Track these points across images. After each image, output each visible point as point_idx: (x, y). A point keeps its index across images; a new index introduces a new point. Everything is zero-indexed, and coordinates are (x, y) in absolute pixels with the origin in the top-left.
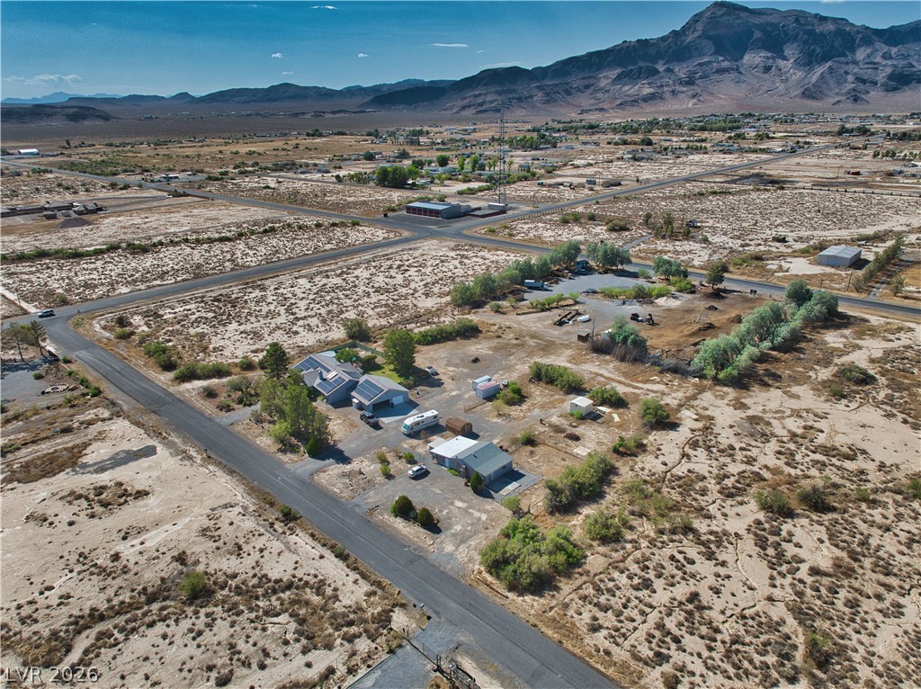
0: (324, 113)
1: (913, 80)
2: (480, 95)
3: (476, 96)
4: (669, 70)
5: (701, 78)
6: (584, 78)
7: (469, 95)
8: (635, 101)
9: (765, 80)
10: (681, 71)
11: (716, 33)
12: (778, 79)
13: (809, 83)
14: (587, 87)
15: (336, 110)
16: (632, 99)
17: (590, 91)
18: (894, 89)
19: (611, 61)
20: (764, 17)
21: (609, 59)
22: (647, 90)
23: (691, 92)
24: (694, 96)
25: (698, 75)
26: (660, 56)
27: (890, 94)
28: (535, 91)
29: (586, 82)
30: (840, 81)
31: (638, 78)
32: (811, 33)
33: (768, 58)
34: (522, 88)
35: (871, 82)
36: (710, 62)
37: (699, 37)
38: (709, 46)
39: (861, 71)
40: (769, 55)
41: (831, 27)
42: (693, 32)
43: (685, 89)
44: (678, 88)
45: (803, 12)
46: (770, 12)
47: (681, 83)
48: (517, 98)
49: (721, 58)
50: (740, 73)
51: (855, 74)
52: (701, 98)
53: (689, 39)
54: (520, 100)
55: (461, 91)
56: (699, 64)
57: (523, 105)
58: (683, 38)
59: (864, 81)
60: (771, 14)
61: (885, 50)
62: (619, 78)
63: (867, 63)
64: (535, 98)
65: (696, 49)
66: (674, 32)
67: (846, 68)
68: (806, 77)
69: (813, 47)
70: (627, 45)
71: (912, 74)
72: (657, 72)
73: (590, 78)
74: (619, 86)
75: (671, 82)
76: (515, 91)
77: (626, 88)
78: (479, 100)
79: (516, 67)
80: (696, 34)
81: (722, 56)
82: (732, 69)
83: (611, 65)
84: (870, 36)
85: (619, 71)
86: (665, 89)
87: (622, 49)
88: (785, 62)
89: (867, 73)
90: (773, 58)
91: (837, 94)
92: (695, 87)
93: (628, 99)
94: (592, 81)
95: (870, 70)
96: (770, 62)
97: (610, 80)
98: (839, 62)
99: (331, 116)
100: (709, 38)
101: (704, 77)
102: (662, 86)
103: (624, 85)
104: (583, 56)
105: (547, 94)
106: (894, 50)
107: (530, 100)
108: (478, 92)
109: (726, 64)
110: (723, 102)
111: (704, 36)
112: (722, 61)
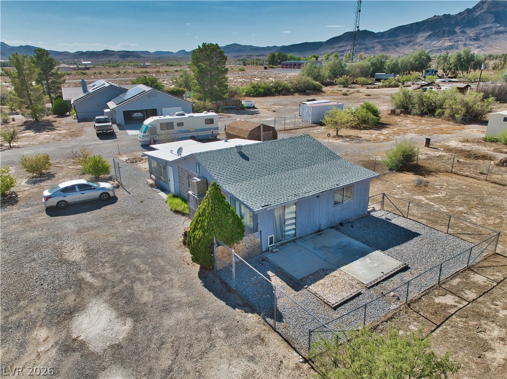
0: (252, 56)
2: (343, 46)
3: (340, 47)
4: (463, 32)
5: (484, 37)
6: (407, 37)
7: (336, 46)
8: (439, 50)
10: (471, 32)
11: (497, 10)
14: (409, 42)
15: (259, 54)
16: (438, 48)
17: (410, 44)
19: (425, 28)
21: (424, 26)
22: (448, 44)
23: (477, 45)
24: (479, 47)
25: (482, 35)
26: (457, 24)
28: (376, 44)
29: (408, 39)
31: (443, 36)
34: (368, 43)
36: (490, 27)
37: (485, 12)
38: (491, 18)
42: (481, 9)
43: (473, 43)
44: (468, 42)
47: (470, 40)
48: (365, 48)
49: (498, 25)
52: (483, 48)
53: (478, 13)
54: (367, 49)
55: (331, 44)
56: (483, 29)
57: (368, 52)
58: (474, 13)
62: (429, 37)
64: (376, 48)
65: (482, 20)
66: (468, 10)
70: (436, 18)
72: (456, 33)
73: (411, 37)
74: (429, 42)
75: (464, 39)
76: (364, 44)
77: (434, 43)
78: (342, 49)
79: (365, 30)
80: (483, 11)
81: (499, 23)
82: (505, 32)
83: (424, 30)
85: (430, 33)
86: (460, 43)
87: (432, 21)
92: (480, 42)
93: (434, 48)
94: (412, 39)
97: (424, 38)
99: (256, 58)
100: (491, 13)
101: (486, 36)
102: (458, 41)
103: (433, 41)
104: (408, 25)
105: (383, 46)
107: (373, 50)
108: (341, 45)
109: (501, 29)
110: (498, 51)
111: (488, 11)
112: (500, 27)
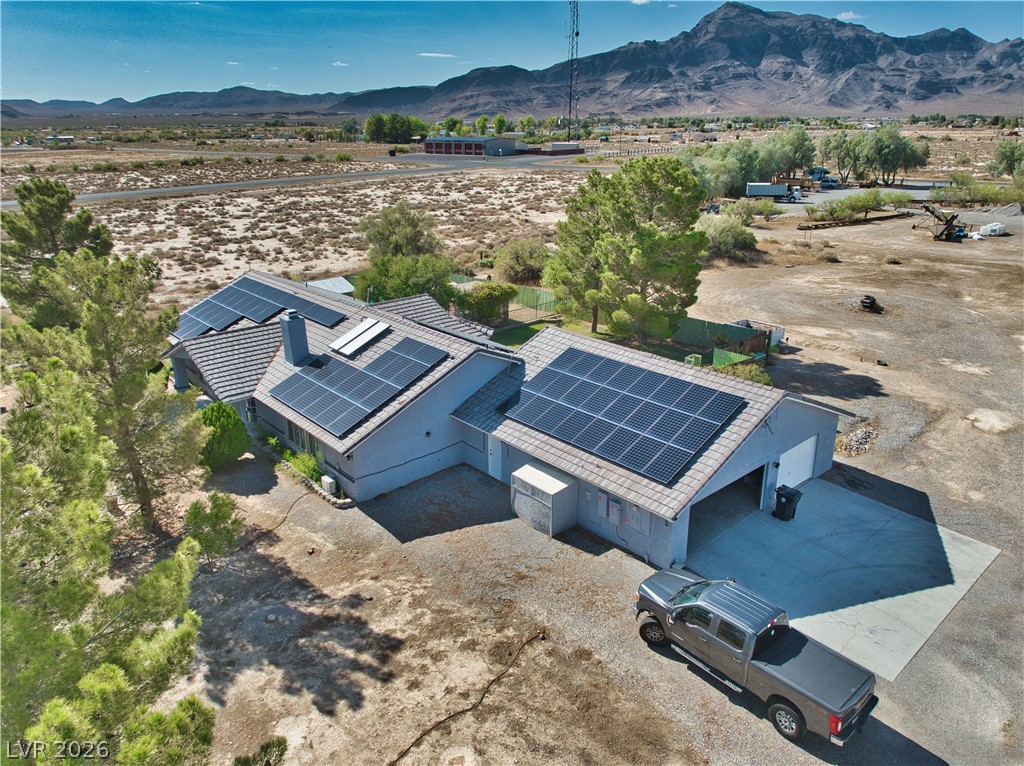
0: (288, 114)
1: (943, 88)
2: (472, 96)
3: (467, 98)
4: (683, 74)
5: (717, 83)
6: (589, 81)
7: (459, 96)
8: (647, 106)
9: (785, 87)
10: (696, 75)
11: (730, 35)
12: (799, 87)
13: (833, 90)
14: (593, 91)
15: (301, 111)
16: (645, 103)
17: (596, 95)
18: (924, 98)
19: (616, 65)
20: (779, 20)
21: (614, 62)
22: (660, 95)
23: (708, 98)
24: (712, 102)
25: (714, 80)
26: (670, 59)
27: (920, 103)
28: (534, 94)
29: (591, 85)
30: (868, 88)
31: (650, 81)
32: (830, 38)
33: (787, 64)
34: (519, 90)
35: (899, 90)
36: (725, 67)
37: (712, 39)
38: (723, 50)
39: (887, 79)
40: (788, 60)
41: (850, 33)
42: (705, 34)
43: (701, 94)
44: (694, 93)
45: (820, 17)
46: (785, 15)
47: (696, 88)
48: (515, 101)
49: (737, 63)
50: (758, 79)
51: (881, 81)
52: (720, 104)
53: (702, 41)
54: (518, 103)
55: (449, 92)
56: (713, 69)
57: (521, 108)
58: (695, 41)
59: (891, 89)
60: (786, 18)
61: (908, 58)
62: (627, 81)
63: (893, 70)
64: (535, 101)
65: (710, 52)
66: (684, 33)
67: (872, 74)
68: (829, 84)
69: (833, 53)
70: (633, 46)
71: (942, 82)
72: (671, 75)
73: (595, 81)
74: (628, 91)
75: (686, 87)
76: (512, 93)
77: (637, 92)
78: (471, 102)
79: (511, 66)
80: (709, 37)
81: (738, 60)
82: (750, 75)
83: (616, 69)
84: (891, 45)
85: (626, 74)
86: (680, 93)
87: (627, 52)
88: (805, 68)
89: (894, 81)
90: (792, 64)
91: (865, 102)
92: (711, 93)
93: (639, 103)
94: (597, 85)
95: (897, 78)
96: (789, 69)
97: (618, 84)
98: (863, 68)
99: (296, 117)
100: (723, 40)
101: (720, 82)
102: (676, 91)
103: (635, 88)
104: (586, 58)
105: (549, 97)
106: (917, 59)
107: (530, 103)
108: (469, 94)
109: (742, 69)
110: (743, 109)
111: (717, 38)
112: (739, 66)
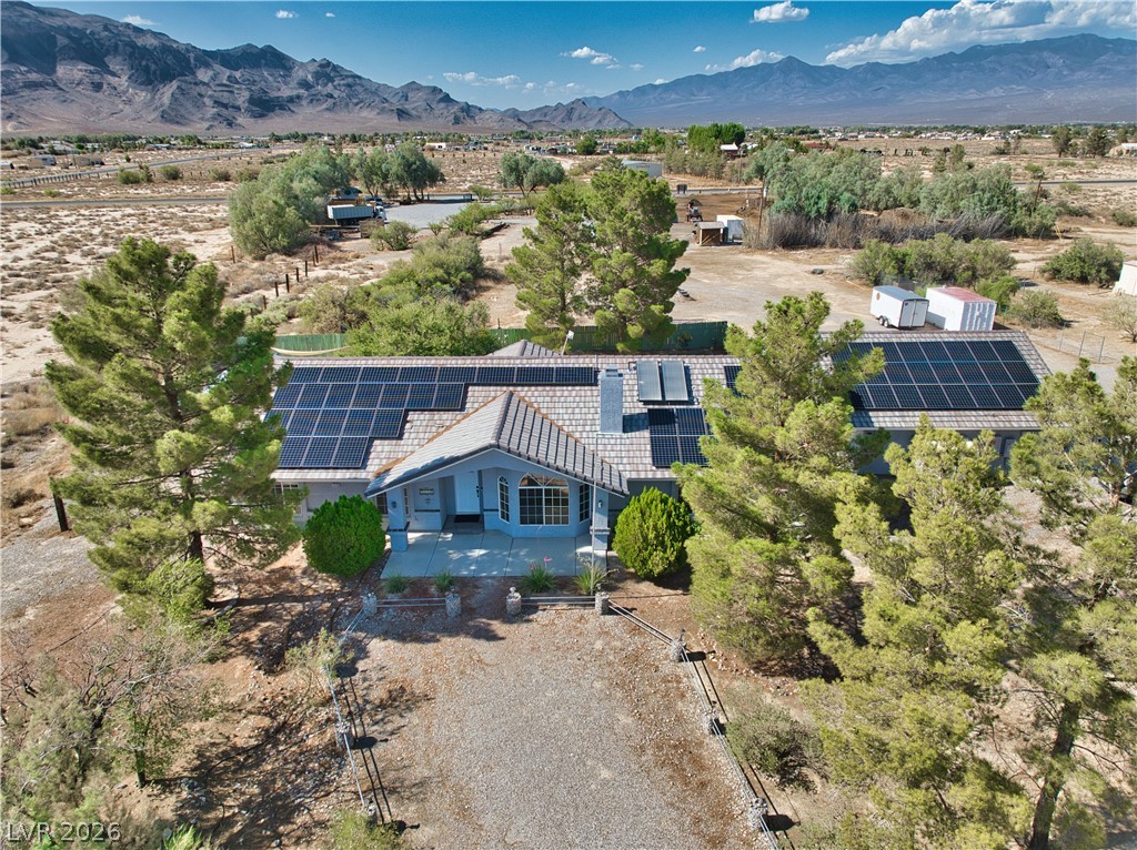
1: (275, 106)
9: (101, 100)
12: (118, 101)
13: (162, 106)
18: (262, 116)
20: (59, 19)
27: (260, 121)
30: (199, 106)
32: (132, 45)
33: (91, 72)
35: (233, 107)
39: (216, 94)
40: (92, 68)
41: (153, 42)
45: (109, 20)
46: (65, 13)
49: (23, 68)
50: (61, 89)
51: (210, 97)
52: (22, 120)
59: (225, 106)
60: (67, 17)
61: (228, 74)
63: (219, 85)
67: (198, 89)
68: (153, 98)
69: (144, 63)
71: (272, 100)
82: (48, 84)
84: (207, 58)
88: (117, 79)
89: (225, 97)
90: (98, 72)
91: (202, 119)
95: (225, 94)
96: (97, 78)
98: (185, 82)
106: (238, 74)
109: (34, 77)
110: (57, 126)
112: (27, 72)
